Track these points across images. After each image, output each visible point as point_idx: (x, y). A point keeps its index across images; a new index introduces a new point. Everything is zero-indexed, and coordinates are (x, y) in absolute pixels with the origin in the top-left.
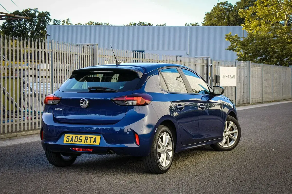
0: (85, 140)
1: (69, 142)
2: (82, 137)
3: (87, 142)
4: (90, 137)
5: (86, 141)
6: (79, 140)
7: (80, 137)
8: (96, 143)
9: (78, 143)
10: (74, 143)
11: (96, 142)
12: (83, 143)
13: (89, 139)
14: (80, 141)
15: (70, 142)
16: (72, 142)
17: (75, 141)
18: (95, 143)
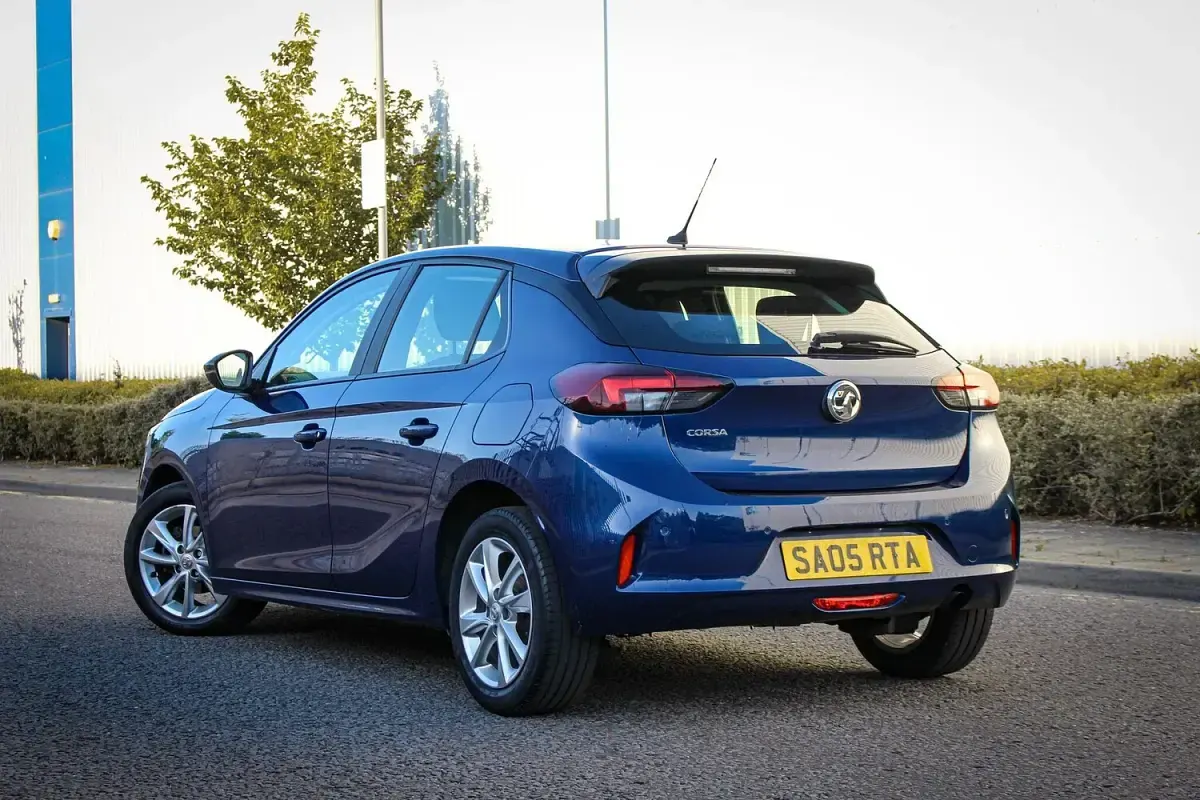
0: (873, 557)
1: (812, 574)
2: (856, 546)
3: (884, 566)
4: (887, 545)
5: (877, 561)
6: (848, 562)
7: (850, 547)
8: (918, 565)
9: (848, 572)
10: (833, 574)
11: (915, 561)
12: (867, 570)
13: (887, 551)
14: (855, 563)
15: (816, 571)
16: (821, 574)
17: (834, 569)
18: (913, 565)
